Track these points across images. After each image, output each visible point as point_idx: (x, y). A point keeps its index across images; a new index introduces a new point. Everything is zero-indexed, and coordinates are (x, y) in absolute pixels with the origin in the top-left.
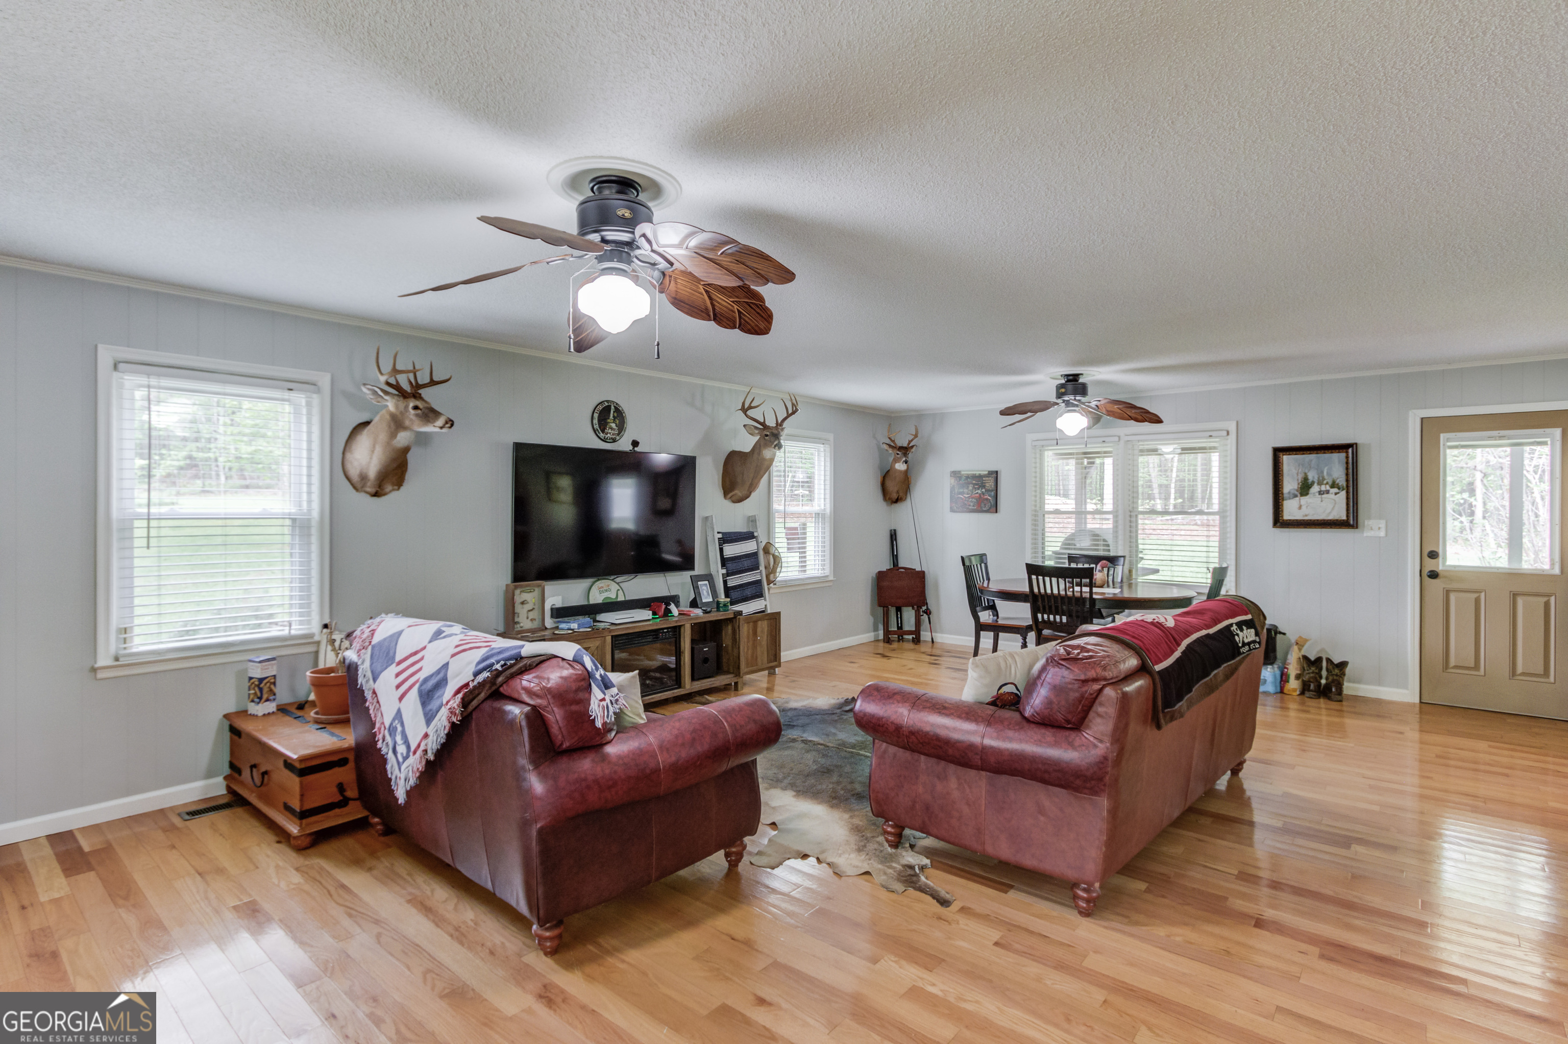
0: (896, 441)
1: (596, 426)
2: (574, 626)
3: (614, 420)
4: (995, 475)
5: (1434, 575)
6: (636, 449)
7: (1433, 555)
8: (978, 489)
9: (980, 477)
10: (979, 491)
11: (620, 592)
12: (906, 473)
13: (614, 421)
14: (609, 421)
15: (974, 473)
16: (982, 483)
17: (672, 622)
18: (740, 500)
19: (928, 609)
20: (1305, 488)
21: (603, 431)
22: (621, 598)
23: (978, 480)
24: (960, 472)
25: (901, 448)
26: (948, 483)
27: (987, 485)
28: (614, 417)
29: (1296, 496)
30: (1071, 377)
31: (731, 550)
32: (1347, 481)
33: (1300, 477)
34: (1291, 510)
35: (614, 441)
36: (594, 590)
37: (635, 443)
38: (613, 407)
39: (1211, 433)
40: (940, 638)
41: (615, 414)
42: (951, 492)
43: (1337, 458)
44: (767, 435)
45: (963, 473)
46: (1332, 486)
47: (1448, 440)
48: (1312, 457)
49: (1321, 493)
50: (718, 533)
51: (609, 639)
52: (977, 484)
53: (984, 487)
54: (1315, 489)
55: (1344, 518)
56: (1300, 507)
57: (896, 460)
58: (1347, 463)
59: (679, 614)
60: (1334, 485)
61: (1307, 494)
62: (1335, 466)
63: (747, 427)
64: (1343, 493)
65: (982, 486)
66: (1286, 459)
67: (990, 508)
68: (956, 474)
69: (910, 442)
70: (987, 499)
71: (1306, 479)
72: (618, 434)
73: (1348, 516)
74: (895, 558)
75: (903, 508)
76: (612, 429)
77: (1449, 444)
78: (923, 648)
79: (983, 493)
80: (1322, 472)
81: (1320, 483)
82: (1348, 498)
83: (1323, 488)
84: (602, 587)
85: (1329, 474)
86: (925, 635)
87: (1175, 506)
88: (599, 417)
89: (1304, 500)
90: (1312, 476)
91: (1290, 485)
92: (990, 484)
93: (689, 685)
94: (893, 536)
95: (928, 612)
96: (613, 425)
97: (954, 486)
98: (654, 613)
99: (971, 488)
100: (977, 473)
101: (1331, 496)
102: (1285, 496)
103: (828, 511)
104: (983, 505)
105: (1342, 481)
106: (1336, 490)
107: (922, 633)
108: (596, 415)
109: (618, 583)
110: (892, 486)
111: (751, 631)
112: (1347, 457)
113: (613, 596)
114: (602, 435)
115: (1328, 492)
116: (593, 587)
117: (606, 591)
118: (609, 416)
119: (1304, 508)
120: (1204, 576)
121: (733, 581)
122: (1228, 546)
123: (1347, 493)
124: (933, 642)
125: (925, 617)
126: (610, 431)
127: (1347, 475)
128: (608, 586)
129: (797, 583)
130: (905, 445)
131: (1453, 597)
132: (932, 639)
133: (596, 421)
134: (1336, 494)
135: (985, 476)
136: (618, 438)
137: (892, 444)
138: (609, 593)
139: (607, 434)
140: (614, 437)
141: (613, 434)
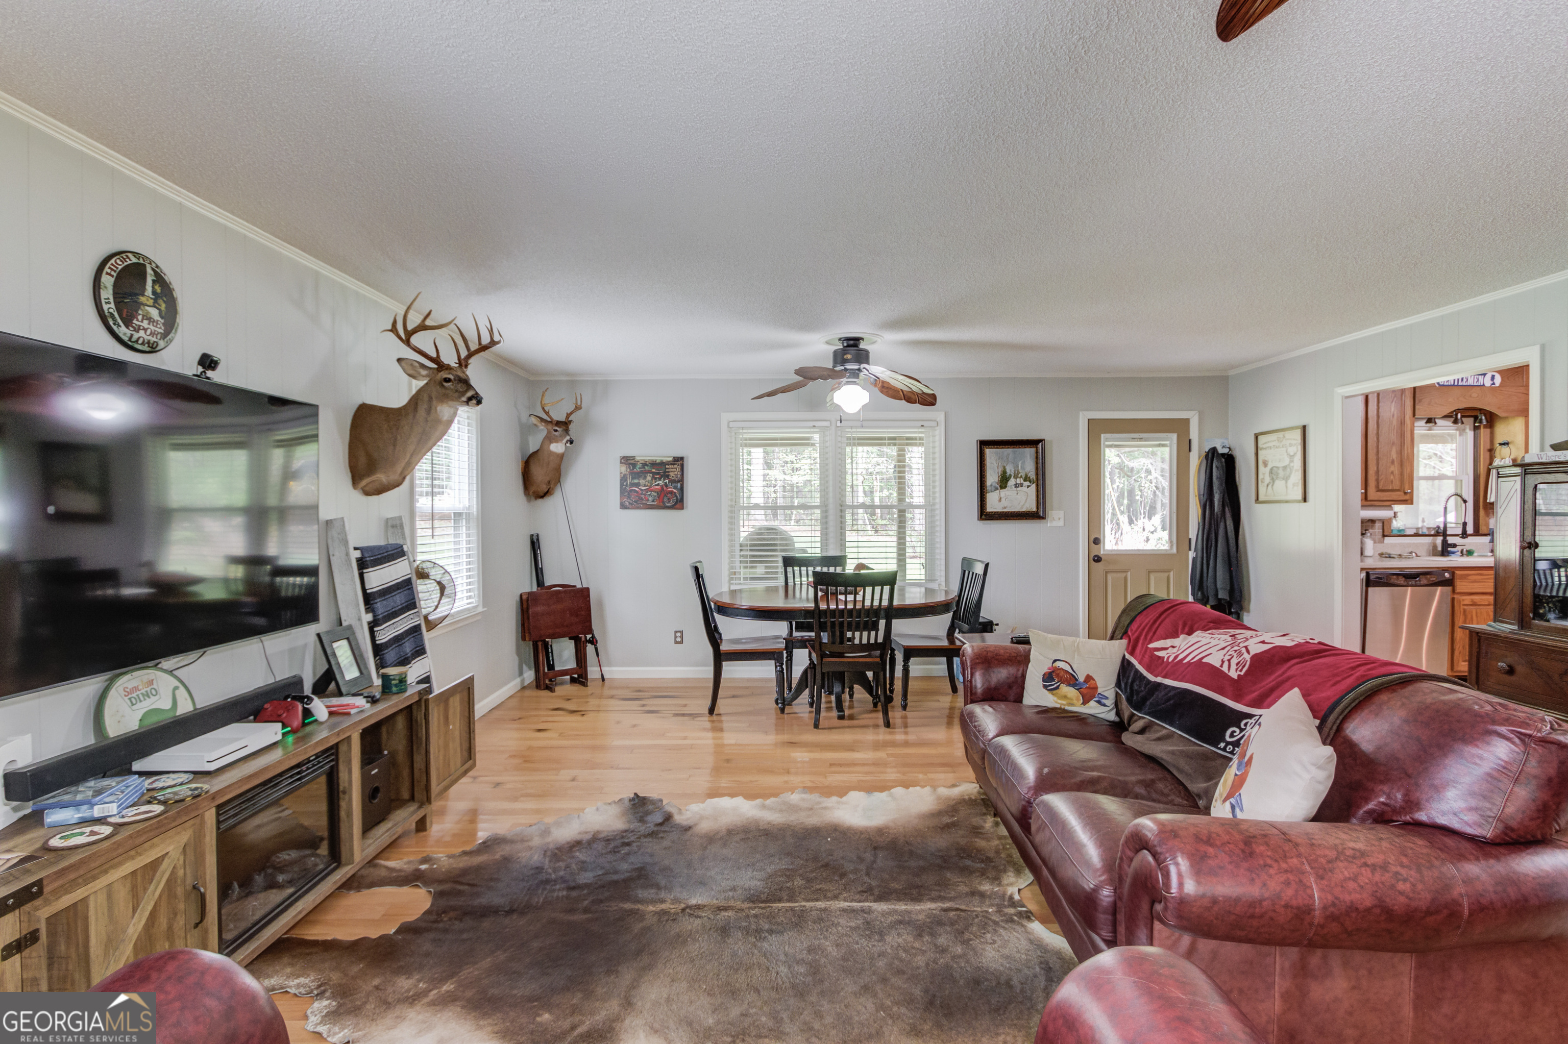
0: (551, 414)
1: (109, 307)
2: (109, 808)
3: (155, 301)
4: (679, 461)
5: (1098, 559)
6: (210, 373)
7: (1097, 541)
8: (660, 479)
9: (662, 464)
10: (661, 483)
11: (182, 693)
12: (561, 457)
14: (142, 299)
15: (654, 459)
16: (665, 472)
17: (321, 737)
18: (381, 490)
19: (593, 637)
20: (1004, 481)
21: (128, 323)
22: (185, 707)
23: (659, 469)
24: (633, 458)
25: (558, 423)
26: (615, 472)
27: (672, 474)
28: (154, 292)
29: (997, 489)
30: (852, 342)
31: (379, 578)
32: (1037, 474)
33: (1000, 470)
34: (994, 503)
35: (153, 349)
37: (208, 362)
38: (149, 271)
39: (922, 423)
40: (609, 672)
42: (622, 485)
43: (1029, 452)
44: (447, 380)
45: (638, 459)
46: (1025, 480)
47: (1107, 440)
48: (1008, 451)
49: (1016, 486)
50: (356, 549)
51: (210, 816)
52: (658, 474)
53: (668, 476)
54: (1012, 482)
55: (1035, 509)
56: (1000, 500)
57: (549, 439)
58: (1037, 458)
59: (331, 714)
60: (1026, 479)
61: (1006, 487)
62: (1026, 460)
63: (403, 363)
64: (1034, 486)
65: (666, 476)
66: (988, 452)
67: (676, 503)
68: (627, 461)
69: (568, 415)
70: (671, 492)
71: (1004, 472)
72: (165, 336)
73: (1037, 508)
74: (539, 572)
75: (553, 503)
76: (150, 320)
77: (1107, 443)
78: (592, 687)
79: (666, 485)
80: (1017, 466)
81: (1016, 477)
82: (1037, 491)
83: (1018, 481)
84: (136, 689)
85: (1023, 468)
86: (593, 672)
87: (881, 499)
88: (116, 285)
89: (1004, 492)
90: (1010, 470)
91: (992, 478)
92: (674, 473)
93: (358, 854)
94: (535, 544)
95: (593, 641)
96: (154, 313)
97: (625, 475)
98: (284, 726)
99: (649, 478)
100: (658, 460)
101: (1024, 489)
102: (989, 488)
103: (474, 510)
104: (666, 500)
105: (1032, 475)
106: (1027, 483)
107: (589, 669)
108: (107, 281)
109: (170, 672)
110: (539, 474)
111: (442, 717)
112: (1037, 452)
113: (165, 704)
114: (123, 331)
115: (1022, 485)
116: (113, 693)
117: (147, 695)
118: (144, 289)
119: (1003, 500)
120: (918, 572)
121: (386, 634)
122: (938, 540)
123: (1037, 486)
124: (603, 679)
125: (590, 648)
126: (145, 324)
127: (1037, 469)
128: (151, 682)
130: (564, 420)
131: (1110, 577)
132: (602, 675)
133: (107, 294)
134: (1028, 487)
135: (668, 463)
136: (162, 344)
137: (545, 417)
138: (153, 699)
139: (137, 330)
140: (153, 339)
141: (152, 334)
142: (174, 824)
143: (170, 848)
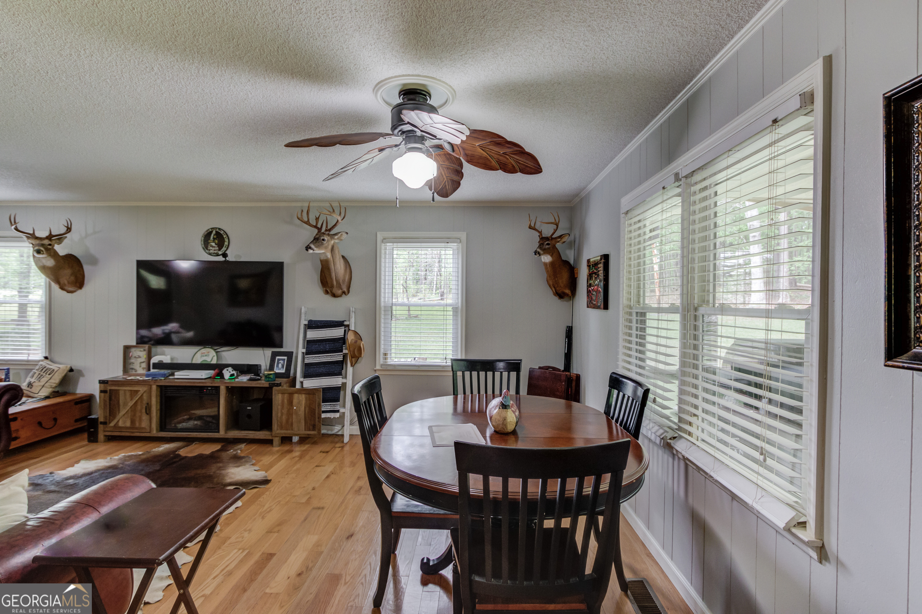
1: (203, 246)
4: (602, 259)
6: (227, 259)
8: (597, 279)
9: (597, 264)
11: (215, 358)
13: (214, 241)
14: (209, 241)
16: (598, 271)
21: (207, 249)
22: (214, 362)
23: (596, 269)
26: (586, 273)
31: (317, 334)
35: (217, 254)
36: (199, 354)
38: (214, 232)
41: (215, 237)
42: (587, 286)
45: (591, 260)
50: (306, 320)
52: (596, 274)
53: (599, 276)
67: (601, 303)
68: (588, 263)
70: (600, 292)
76: (212, 247)
79: (598, 285)
84: (204, 353)
92: (601, 271)
93: (222, 433)
96: (213, 244)
97: (588, 277)
99: (594, 278)
100: (596, 260)
103: (460, 305)
104: (598, 299)
111: (286, 401)
113: (209, 360)
114: (207, 251)
116: (198, 352)
117: (206, 356)
126: (211, 248)
128: (209, 352)
129: (400, 368)
133: (203, 242)
135: (599, 262)
136: (220, 252)
138: (207, 357)
139: (210, 250)
140: (216, 252)
141: (214, 250)
142: (143, 384)
143: (140, 389)
